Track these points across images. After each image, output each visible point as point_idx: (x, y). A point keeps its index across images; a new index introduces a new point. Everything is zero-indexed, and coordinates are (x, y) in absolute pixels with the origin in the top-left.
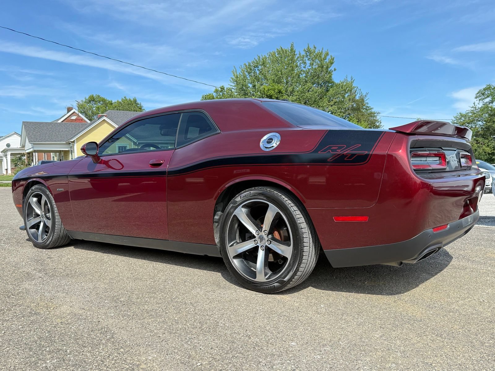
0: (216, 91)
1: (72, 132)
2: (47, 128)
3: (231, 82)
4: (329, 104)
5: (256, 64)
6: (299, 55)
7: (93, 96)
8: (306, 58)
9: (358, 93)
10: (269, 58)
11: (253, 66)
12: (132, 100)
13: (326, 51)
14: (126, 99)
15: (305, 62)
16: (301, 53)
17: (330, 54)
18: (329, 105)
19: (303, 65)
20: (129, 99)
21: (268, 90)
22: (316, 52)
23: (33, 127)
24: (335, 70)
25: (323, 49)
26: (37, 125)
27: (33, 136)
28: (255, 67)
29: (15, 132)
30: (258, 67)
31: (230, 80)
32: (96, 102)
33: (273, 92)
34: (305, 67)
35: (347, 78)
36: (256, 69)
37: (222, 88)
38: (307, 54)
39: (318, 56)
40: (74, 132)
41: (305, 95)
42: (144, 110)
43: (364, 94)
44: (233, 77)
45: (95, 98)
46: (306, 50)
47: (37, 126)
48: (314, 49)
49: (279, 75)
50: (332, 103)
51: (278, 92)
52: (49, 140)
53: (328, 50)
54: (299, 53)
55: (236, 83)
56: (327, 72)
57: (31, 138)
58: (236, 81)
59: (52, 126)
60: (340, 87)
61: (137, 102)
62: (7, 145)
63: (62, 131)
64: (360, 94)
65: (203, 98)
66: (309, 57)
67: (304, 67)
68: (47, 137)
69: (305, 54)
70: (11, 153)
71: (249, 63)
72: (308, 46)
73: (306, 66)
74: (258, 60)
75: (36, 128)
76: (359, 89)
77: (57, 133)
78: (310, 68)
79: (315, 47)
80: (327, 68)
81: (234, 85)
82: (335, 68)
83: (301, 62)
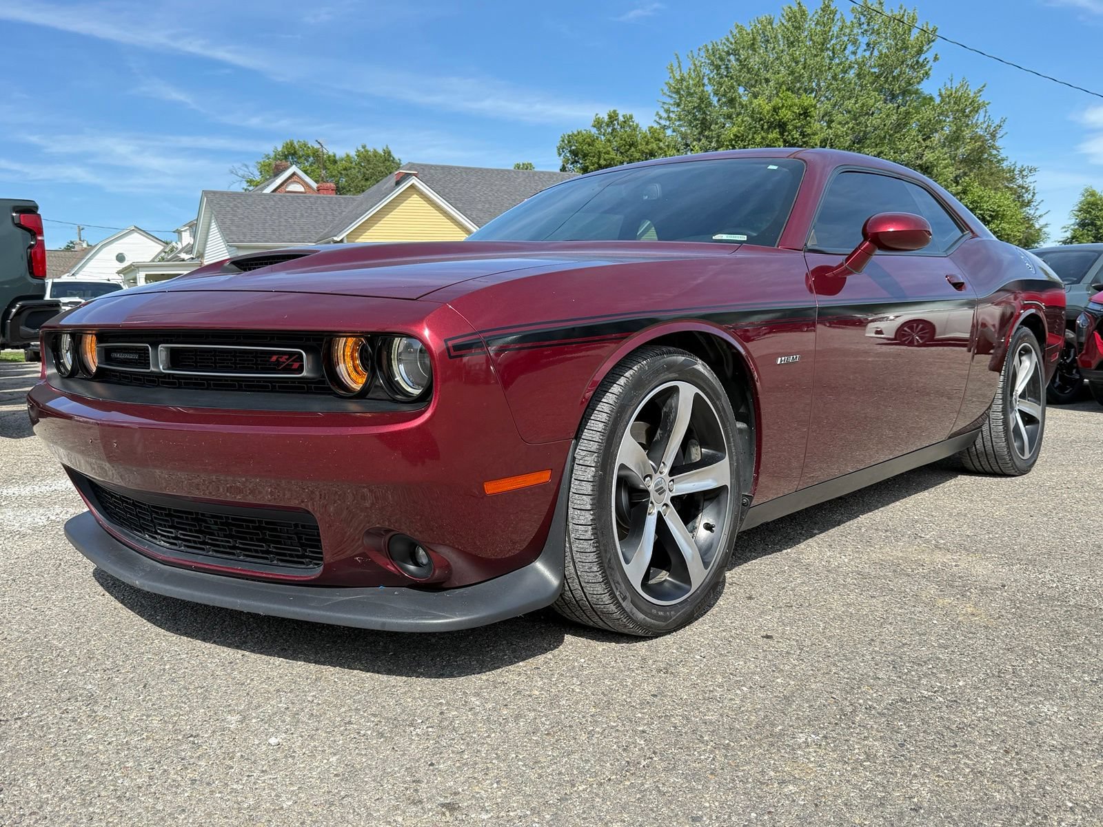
0: (598, 124)
1: (325, 218)
2: (265, 208)
7: (292, 144)
8: (858, 29)
11: (726, 49)
12: (380, 152)
14: (365, 151)
20: (372, 150)
23: (231, 205)
26: (239, 201)
27: (234, 228)
29: (135, 227)
32: (300, 157)
34: (854, 53)
37: (613, 117)
40: (329, 218)
44: (671, 82)
45: (297, 147)
47: (238, 203)
51: (802, 115)
52: (274, 237)
56: (916, 63)
57: (231, 231)
59: (276, 203)
62: (117, 256)
63: (302, 215)
65: (563, 141)
66: (865, 27)
68: (269, 231)
70: (146, 275)
71: (715, 45)
75: (238, 208)
77: (290, 220)
82: (936, 55)
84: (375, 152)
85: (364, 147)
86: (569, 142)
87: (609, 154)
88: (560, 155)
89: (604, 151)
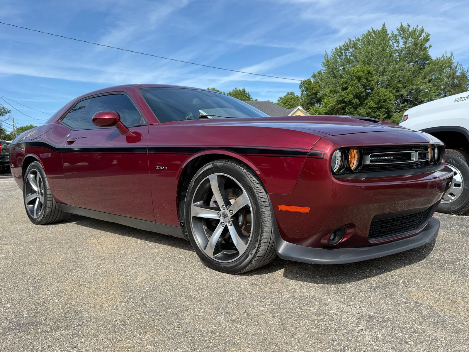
0: (314, 76)
3: (323, 66)
4: (423, 81)
5: (347, 48)
6: (392, 34)
8: (399, 37)
9: (459, 69)
10: (362, 40)
11: (344, 49)
12: (242, 90)
13: (421, 28)
14: (236, 90)
15: (399, 41)
16: (393, 32)
17: (425, 31)
18: (423, 83)
19: (395, 45)
20: (239, 90)
21: (357, 71)
22: (410, 30)
24: (430, 46)
25: (418, 26)
28: (346, 50)
30: (349, 50)
31: (322, 65)
33: (362, 73)
35: (446, 53)
36: (347, 52)
37: (320, 73)
38: (400, 33)
39: (411, 34)
41: (396, 74)
42: (252, 98)
43: (466, 70)
44: (325, 62)
46: (399, 29)
48: (408, 27)
49: (369, 56)
50: (426, 80)
51: (367, 73)
53: (423, 27)
54: (391, 32)
55: (327, 67)
56: (421, 49)
58: (327, 65)
60: (436, 64)
61: (246, 92)
64: (461, 70)
66: (402, 36)
67: (397, 46)
69: (398, 33)
71: (340, 47)
72: (401, 24)
73: (399, 45)
74: (348, 43)
76: (460, 64)
78: (403, 46)
79: (409, 24)
80: (422, 45)
81: (325, 69)
82: (430, 45)
83: (394, 41)
84: (240, 90)
85: (236, 89)
86: (304, 84)
87: (316, 88)
88: (300, 89)
89: (315, 87)
